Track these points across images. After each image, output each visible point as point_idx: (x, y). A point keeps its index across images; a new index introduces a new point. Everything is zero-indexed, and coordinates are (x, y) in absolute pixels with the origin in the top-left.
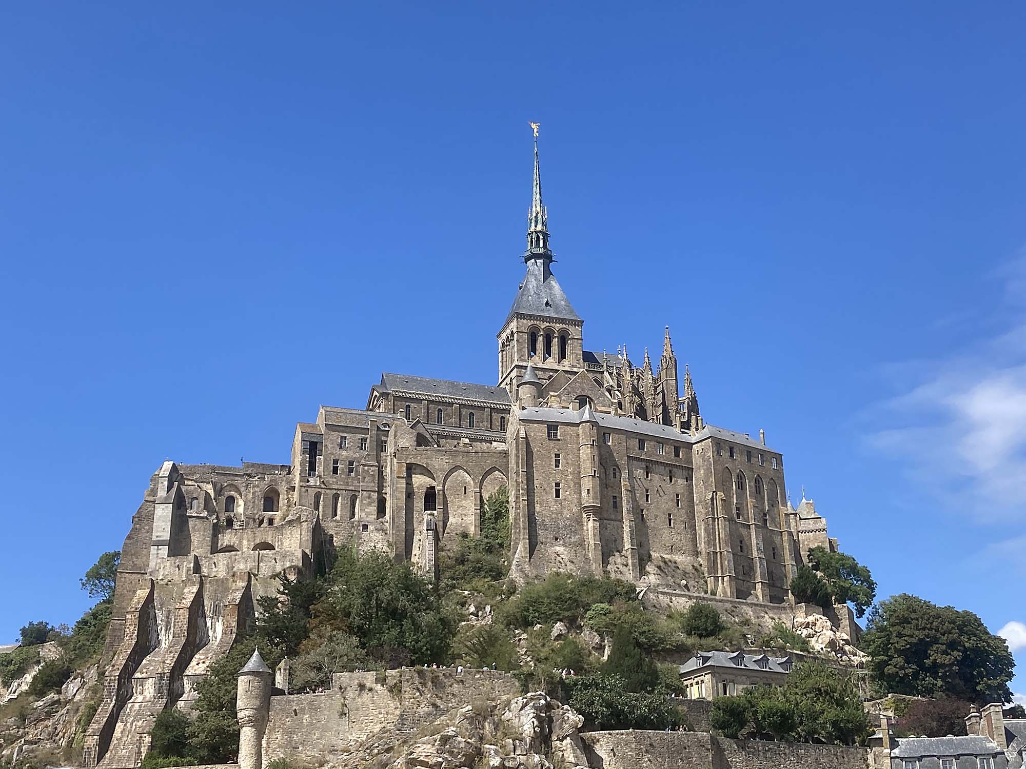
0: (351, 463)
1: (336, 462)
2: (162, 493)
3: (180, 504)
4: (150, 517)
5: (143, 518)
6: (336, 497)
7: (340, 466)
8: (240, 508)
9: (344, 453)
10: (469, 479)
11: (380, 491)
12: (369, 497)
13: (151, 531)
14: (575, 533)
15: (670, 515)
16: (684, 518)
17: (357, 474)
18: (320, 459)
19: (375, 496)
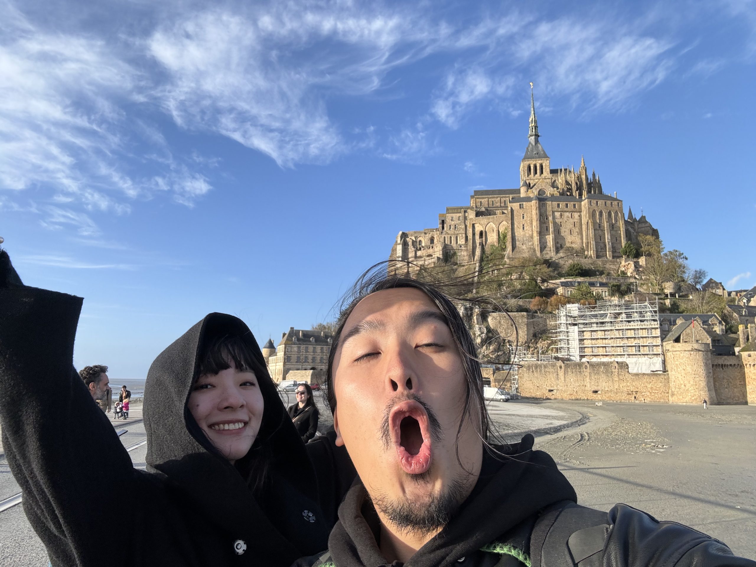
0: (455, 225)
1: (450, 226)
2: (399, 241)
3: (405, 245)
4: (396, 249)
5: (394, 250)
6: (451, 237)
7: (452, 227)
8: (423, 244)
9: (453, 222)
10: (494, 226)
11: (466, 234)
12: (462, 236)
13: (396, 254)
14: (530, 241)
15: (571, 230)
16: (577, 230)
17: (458, 229)
18: (445, 225)
19: (464, 235)
